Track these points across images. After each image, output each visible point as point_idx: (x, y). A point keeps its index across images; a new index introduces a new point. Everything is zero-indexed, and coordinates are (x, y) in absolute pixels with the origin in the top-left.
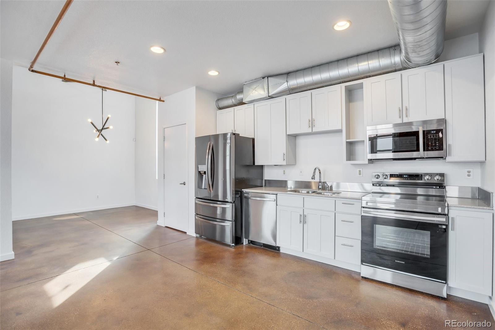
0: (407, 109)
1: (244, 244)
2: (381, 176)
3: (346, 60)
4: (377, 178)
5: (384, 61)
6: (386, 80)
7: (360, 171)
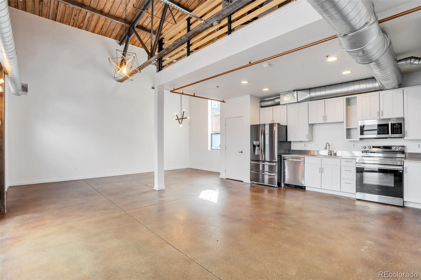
0: (382, 112)
1: (282, 186)
2: (367, 147)
3: (346, 83)
4: (365, 148)
5: (369, 85)
6: (362, 97)
7: (354, 145)
